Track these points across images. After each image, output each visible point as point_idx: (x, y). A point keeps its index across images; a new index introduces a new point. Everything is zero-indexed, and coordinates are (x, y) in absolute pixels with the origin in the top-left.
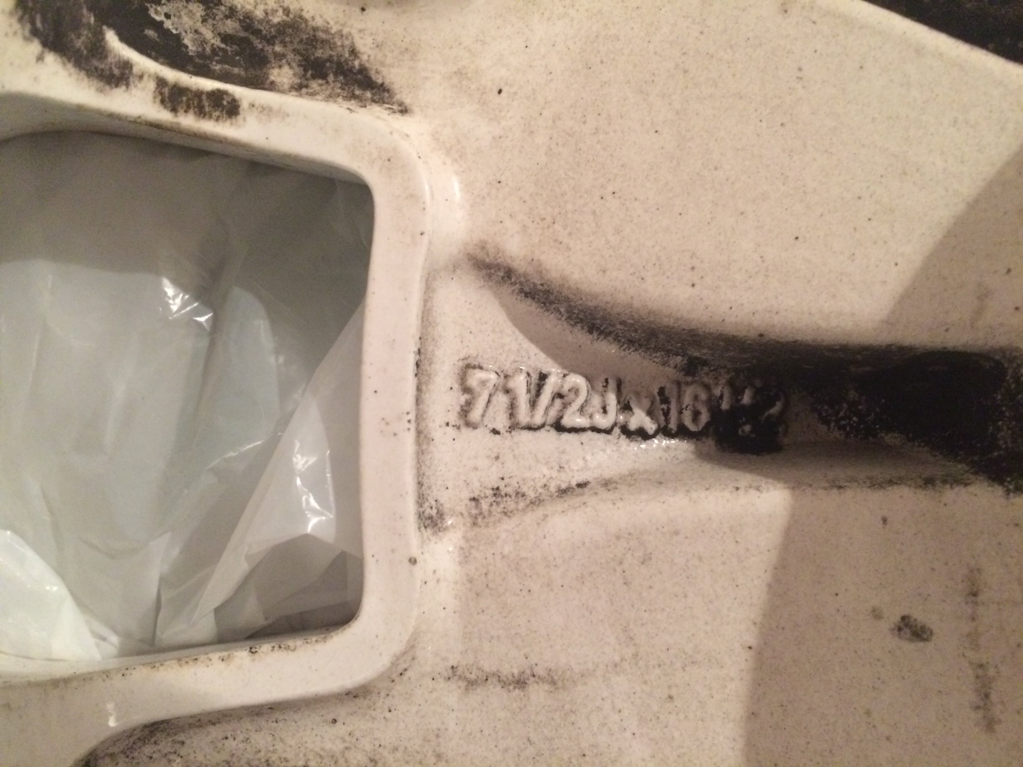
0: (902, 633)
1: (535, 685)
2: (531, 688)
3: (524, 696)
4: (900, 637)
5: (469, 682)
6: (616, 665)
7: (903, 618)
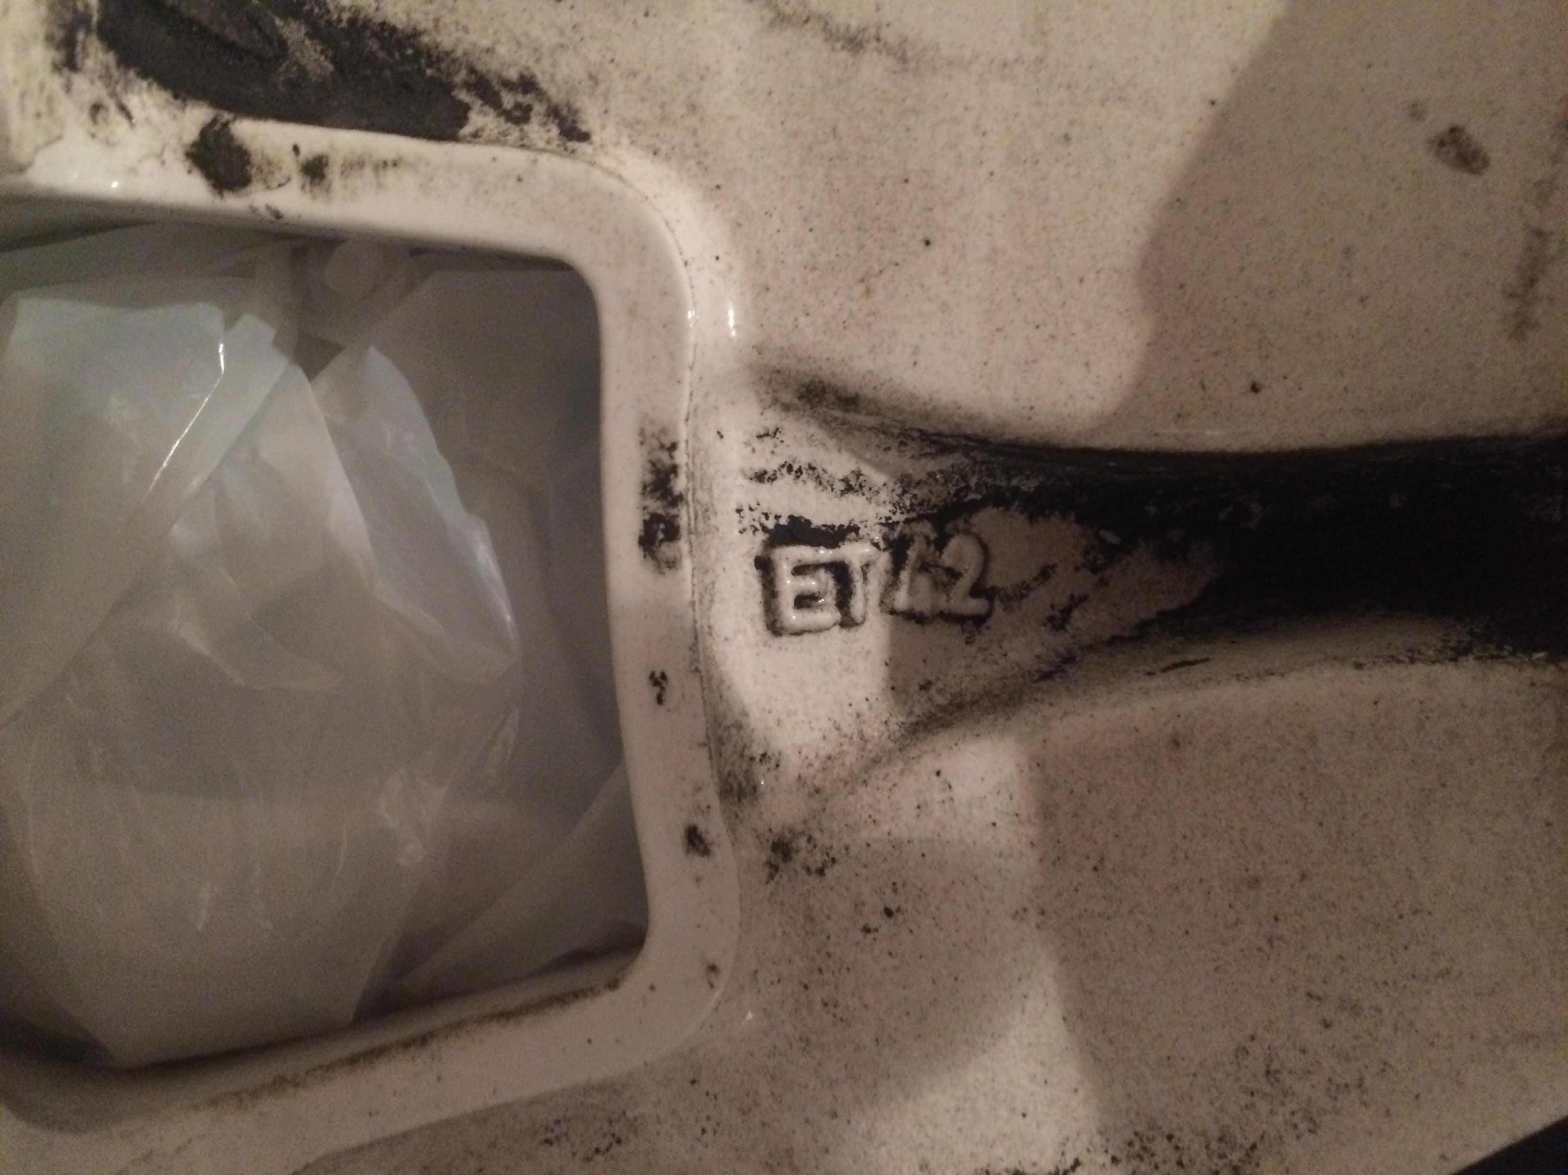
0: (1444, 149)
1: (875, 54)
2: (867, 55)
3: (853, 64)
4: (1437, 154)
5: (779, 14)
6: (1005, 65)
7: (1453, 130)
